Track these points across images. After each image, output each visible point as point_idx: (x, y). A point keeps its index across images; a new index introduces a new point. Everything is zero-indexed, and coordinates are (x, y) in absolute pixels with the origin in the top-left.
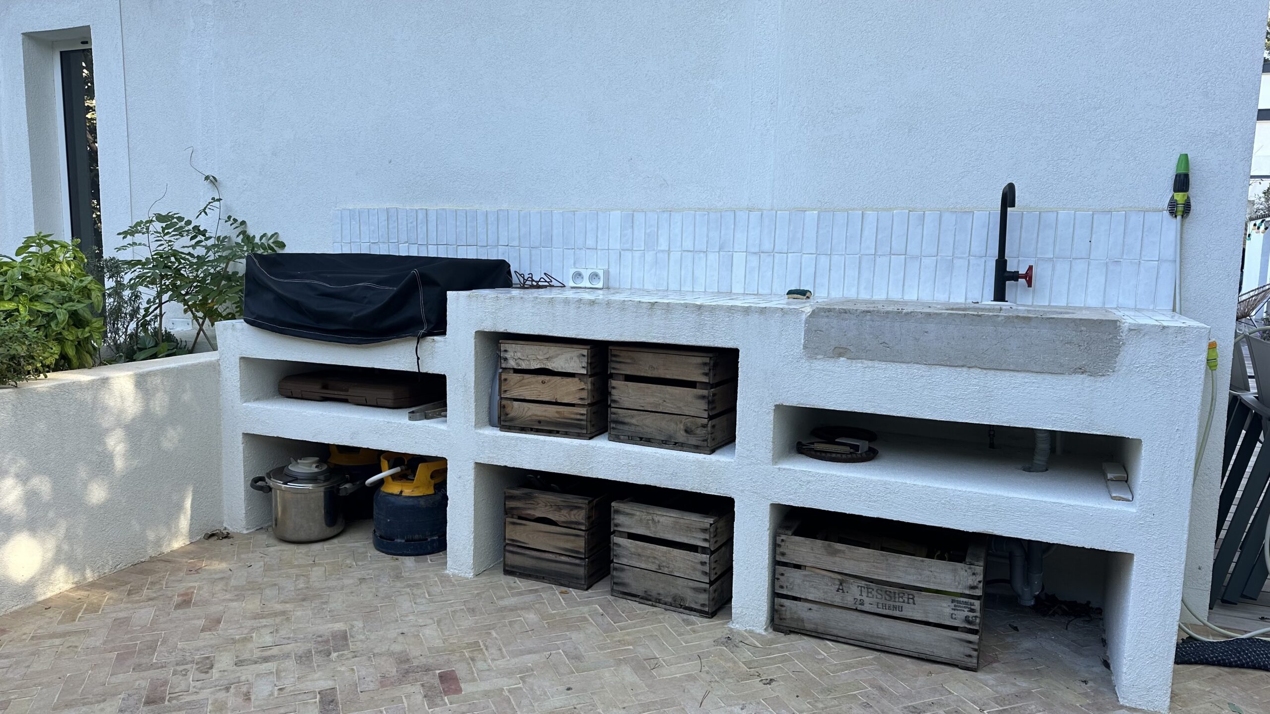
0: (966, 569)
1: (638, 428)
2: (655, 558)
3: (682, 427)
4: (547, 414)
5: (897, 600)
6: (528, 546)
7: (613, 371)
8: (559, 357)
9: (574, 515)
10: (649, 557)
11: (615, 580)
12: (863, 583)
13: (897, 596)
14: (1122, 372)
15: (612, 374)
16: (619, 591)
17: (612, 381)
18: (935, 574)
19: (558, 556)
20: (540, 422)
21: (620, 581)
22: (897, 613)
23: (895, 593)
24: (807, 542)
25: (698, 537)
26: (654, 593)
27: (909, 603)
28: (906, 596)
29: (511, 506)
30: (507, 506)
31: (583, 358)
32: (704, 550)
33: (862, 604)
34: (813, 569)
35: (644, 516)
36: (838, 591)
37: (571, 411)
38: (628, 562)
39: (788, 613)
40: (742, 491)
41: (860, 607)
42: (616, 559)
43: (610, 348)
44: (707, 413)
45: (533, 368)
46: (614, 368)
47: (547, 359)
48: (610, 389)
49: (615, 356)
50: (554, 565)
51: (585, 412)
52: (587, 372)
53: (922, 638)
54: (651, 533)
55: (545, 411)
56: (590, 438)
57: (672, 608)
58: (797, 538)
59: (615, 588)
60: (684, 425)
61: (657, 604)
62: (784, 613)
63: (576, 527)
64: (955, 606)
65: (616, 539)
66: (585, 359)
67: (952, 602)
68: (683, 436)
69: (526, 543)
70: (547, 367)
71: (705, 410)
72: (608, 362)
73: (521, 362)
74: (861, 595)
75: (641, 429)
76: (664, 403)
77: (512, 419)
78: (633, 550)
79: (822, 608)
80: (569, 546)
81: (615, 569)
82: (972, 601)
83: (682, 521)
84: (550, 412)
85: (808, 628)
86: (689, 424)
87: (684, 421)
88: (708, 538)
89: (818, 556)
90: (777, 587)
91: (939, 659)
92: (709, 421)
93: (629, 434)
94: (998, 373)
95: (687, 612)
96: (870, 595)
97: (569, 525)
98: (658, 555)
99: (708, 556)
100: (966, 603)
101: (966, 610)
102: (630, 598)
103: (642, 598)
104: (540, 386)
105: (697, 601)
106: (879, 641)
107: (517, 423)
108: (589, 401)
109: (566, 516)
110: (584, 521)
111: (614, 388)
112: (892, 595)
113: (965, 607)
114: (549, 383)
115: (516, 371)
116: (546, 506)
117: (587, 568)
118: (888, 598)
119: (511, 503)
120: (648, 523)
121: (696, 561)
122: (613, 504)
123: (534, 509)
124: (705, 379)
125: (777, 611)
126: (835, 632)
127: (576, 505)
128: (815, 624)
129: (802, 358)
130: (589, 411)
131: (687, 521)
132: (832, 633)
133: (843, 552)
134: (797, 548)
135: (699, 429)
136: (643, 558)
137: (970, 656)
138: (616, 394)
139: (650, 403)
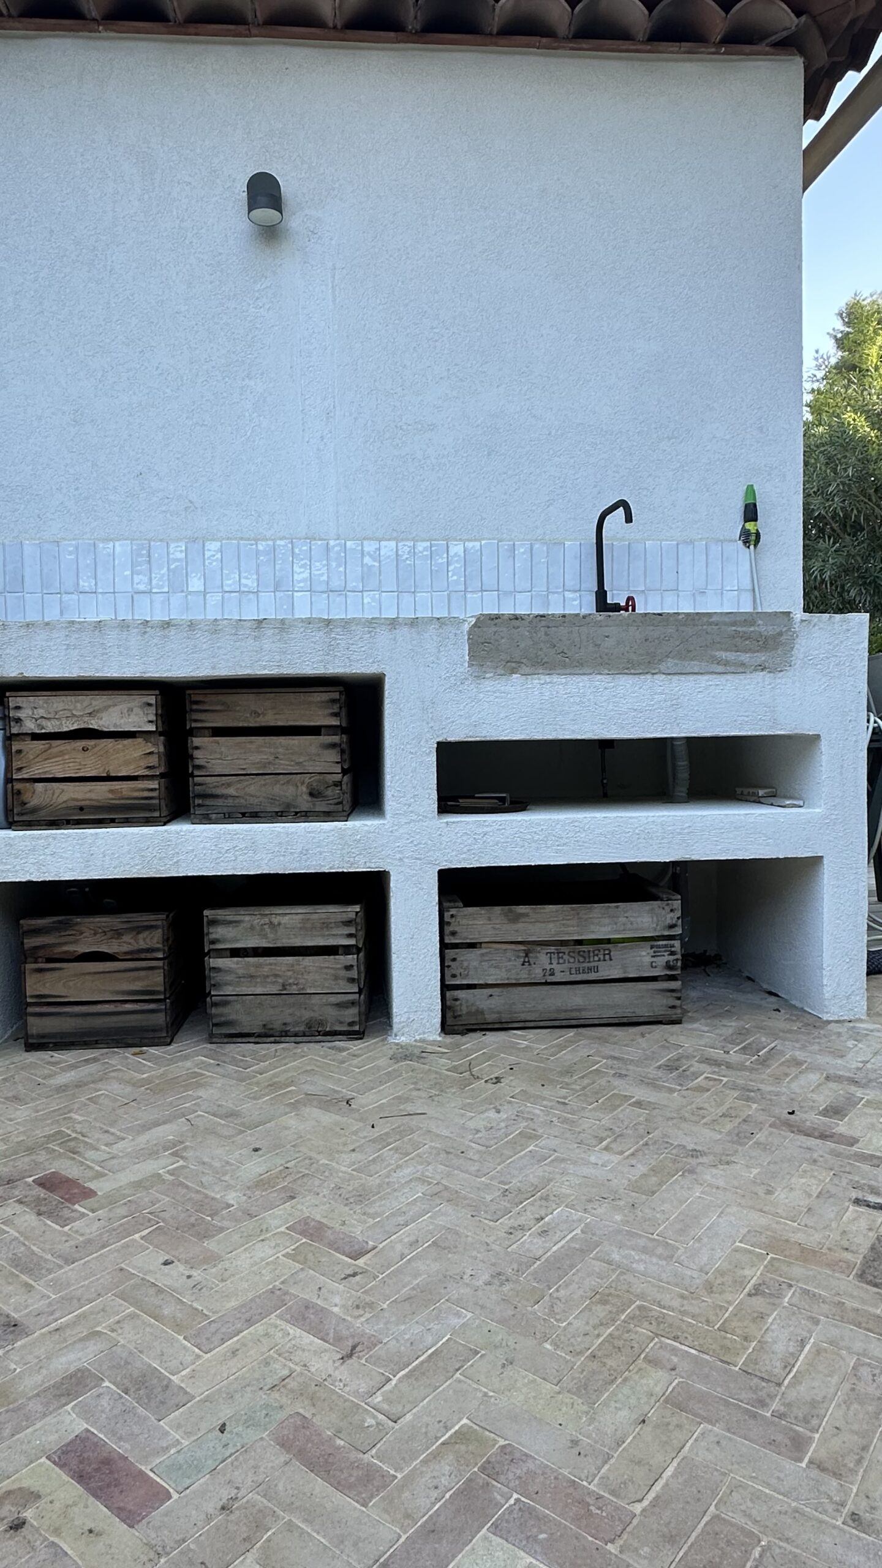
0: (664, 906)
1: (237, 800)
2: (276, 976)
3: (304, 789)
4: (93, 796)
5: (592, 959)
6: (66, 1000)
7: (194, 725)
8: (111, 710)
9: (144, 939)
10: (268, 976)
11: (215, 1021)
12: (552, 949)
13: (592, 954)
14: (797, 666)
15: (192, 729)
16: (221, 1034)
17: (194, 739)
18: (632, 919)
19: (118, 1004)
20: (81, 809)
21: (223, 1019)
22: (592, 976)
23: (589, 951)
24: (483, 912)
25: (340, 933)
26: (277, 1026)
27: (605, 960)
28: (602, 952)
29: (33, 945)
30: (26, 946)
31: (148, 708)
32: (347, 950)
33: (552, 974)
34: (490, 945)
35: (257, 921)
36: (523, 965)
37: (133, 786)
38: (233, 991)
39: (464, 1008)
40: (401, 859)
41: (550, 979)
42: (216, 990)
43: (188, 692)
44: (340, 765)
45: (65, 729)
46: (196, 721)
47: (90, 714)
48: (190, 751)
49: (197, 703)
50: (114, 1019)
51: (157, 786)
52: (157, 728)
53: (621, 999)
54: (269, 942)
55: (90, 791)
56: (165, 824)
57: (305, 1039)
58: (471, 910)
59: (216, 1031)
60: (307, 788)
61: (283, 1039)
62: (458, 1008)
63: (149, 955)
64: (655, 952)
65: (214, 962)
66: (152, 710)
67: (651, 948)
68: (308, 802)
69: (66, 997)
70: (91, 727)
71: (338, 763)
72: (186, 712)
73: (44, 723)
74: (551, 963)
75: (242, 801)
76: (277, 761)
77: (35, 810)
78: (241, 972)
79: (505, 990)
80: (137, 986)
81: (215, 1005)
82: (672, 942)
83: (315, 916)
84: (100, 792)
85: (489, 1021)
86: (315, 784)
87: (307, 781)
88: (354, 932)
89: (498, 926)
90: (447, 977)
91: (642, 1020)
92: (343, 776)
93: (225, 810)
94: (683, 678)
95: (329, 1038)
96: (561, 961)
97: (136, 956)
98: (280, 970)
99: (355, 956)
100: (666, 946)
101: (666, 954)
102: (239, 1040)
103: (259, 1036)
104: (80, 756)
105: (342, 1020)
106: (574, 1015)
107: (42, 815)
108: (162, 770)
109: (130, 944)
110: (160, 946)
111: (197, 748)
112: (586, 955)
113: (665, 951)
114: (95, 750)
115: (35, 737)
116: (95, 934)
117: (169, 1012)
118: (581, 959)
119: (33, 940)
120: (262, 930)
121: (339, 966)
122: (206, 913)
123: (75, 942)
124: (335, 722)
125: (450, 1008)
126: (523, 1017)
127: (145, 924)
128: (499, 1013)
129: (466, 679)
130: (162, 784)
131: (323, 916)
132: (519, 1019)
133: (527, 915)
134: (471, 923)
135: (330, 789)
136: (258, 980)
137: (674, 1007)
138: (200, 757)
139: (254, 764)
